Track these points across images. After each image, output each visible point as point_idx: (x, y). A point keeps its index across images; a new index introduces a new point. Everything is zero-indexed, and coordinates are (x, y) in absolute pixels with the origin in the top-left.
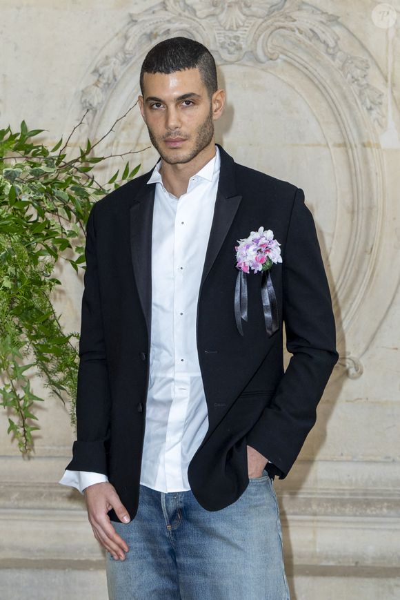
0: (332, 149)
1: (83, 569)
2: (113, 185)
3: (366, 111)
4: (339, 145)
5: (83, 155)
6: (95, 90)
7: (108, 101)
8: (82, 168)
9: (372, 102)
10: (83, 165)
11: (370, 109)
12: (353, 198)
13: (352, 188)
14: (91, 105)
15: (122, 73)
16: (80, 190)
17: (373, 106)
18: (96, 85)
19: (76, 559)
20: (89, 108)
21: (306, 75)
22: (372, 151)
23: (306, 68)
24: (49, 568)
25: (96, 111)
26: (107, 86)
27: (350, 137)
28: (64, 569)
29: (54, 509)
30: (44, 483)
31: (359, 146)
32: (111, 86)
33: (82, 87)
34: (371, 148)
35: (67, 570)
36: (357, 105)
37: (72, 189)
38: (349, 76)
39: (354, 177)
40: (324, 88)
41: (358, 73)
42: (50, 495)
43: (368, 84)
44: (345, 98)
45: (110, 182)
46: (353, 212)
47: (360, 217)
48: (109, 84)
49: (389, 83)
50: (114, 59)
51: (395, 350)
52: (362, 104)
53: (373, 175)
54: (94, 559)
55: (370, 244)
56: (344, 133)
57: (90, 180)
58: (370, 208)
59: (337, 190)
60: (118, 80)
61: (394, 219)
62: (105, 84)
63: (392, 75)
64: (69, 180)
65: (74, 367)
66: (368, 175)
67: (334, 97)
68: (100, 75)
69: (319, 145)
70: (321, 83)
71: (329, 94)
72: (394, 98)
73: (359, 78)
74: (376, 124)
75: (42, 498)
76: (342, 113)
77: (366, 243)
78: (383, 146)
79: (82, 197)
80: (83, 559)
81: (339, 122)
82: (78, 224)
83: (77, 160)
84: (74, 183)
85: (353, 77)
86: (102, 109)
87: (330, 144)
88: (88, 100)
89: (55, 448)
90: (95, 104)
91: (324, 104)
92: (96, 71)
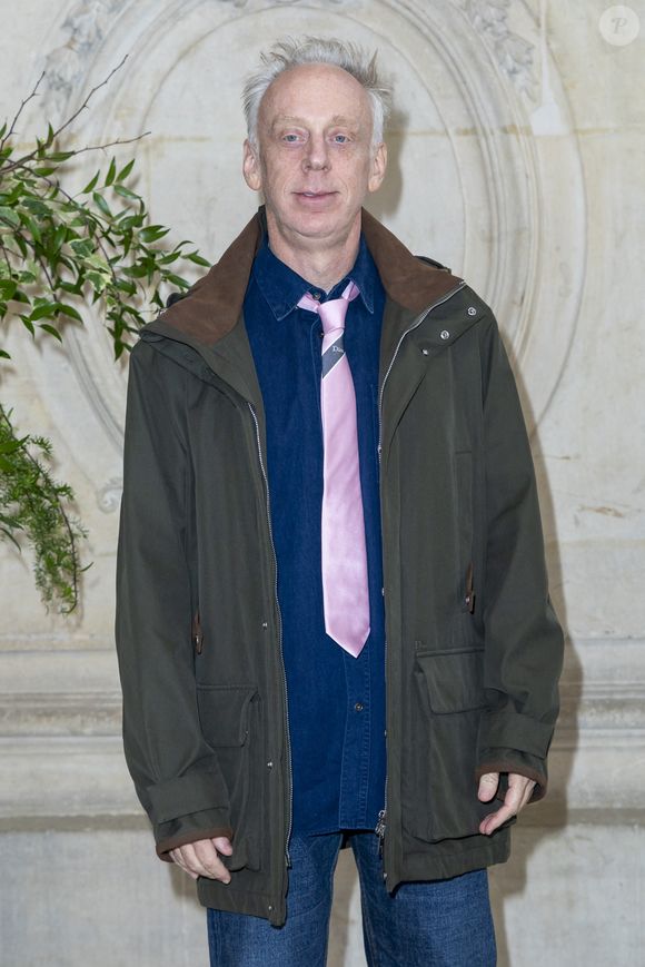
0: (455, 139)
1: (75, 831)
2: (92, 193)
3: (507, 77)
4: (466, 133)
5: (41, 148)
6: (69, 57)
7: (90, 71)
8: (39, 169)
9: (516, 61)
10: (42, 164)
11: (513, 72)
12: (491, 218)
13: (489, 201)
14: (61, 79)
15: (111, 26)
16: (36, 206)
17: (518, 67)
18: (69, 46)
19: (62, 815)
20: (59, 84)
21: (409, 20)
22: (518, 140)
23: (408, 9)
24: (19, 830)
25: (70, 89)
26: (86, 48)
27: (483, 119)
28: (43, 830)
29: (24, 735)
30: (7, 695)
31: (498, 133)
32: (93, 47)
33: (46, 51)
34: (517, 134)
35: (48, 833)
36: (491, 63)
37: (25, 203)
38: (478, 19)
39: (491, 184)
40: (439, 40)
41: (492, 13)
42: (18, 713)
43: (508, 32)
44: (472, 55)
45: (87, 191)
46: (491, 240)
47: (503, 246)
48: (90, 45)
49: (543, 28)
50: (98, 4)
51: (565, 461)
52: (501, 63)
53: (522, 179)
54: (92, 814)
55: (520, 289)
56: (473, 112)
57: (52, 190)
58: (518, 232)
59: (464, 204)
60: (104, 38)
61: (558, 249)
62: (83, 45)
63: (548, 16)
64: (19, 190)
65: (36, 493)
66: (514, 178)
67: (455, 56)
68: (75, 30)
69: (433, 132)
70: (433, 33)
71: (446, 49)
72: (551, 52)
73: (495, 22)
74: (524, 94)
75: (5, 718)
76: (468, 80)
77: (513, 289)
78: (536, 131)
79: (41, 217)
80: (74, 814)
81: (464, 94)
82: (38, 264)
83: (30, 158)
84: (28, 194)
85: (484, 21)
86: (80, 85)
87: (451, 131)
88: (57, 71)
89: (22, 637)
90: (68, 78)
91: (439, 67)
92: (68, 23)
